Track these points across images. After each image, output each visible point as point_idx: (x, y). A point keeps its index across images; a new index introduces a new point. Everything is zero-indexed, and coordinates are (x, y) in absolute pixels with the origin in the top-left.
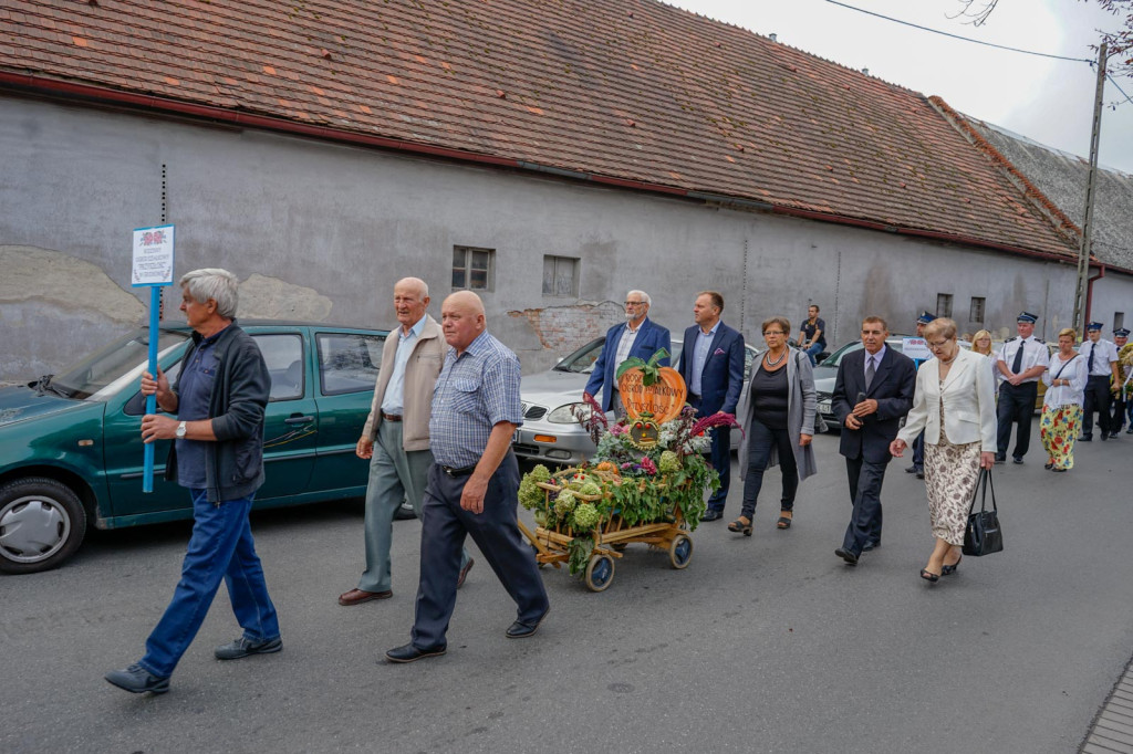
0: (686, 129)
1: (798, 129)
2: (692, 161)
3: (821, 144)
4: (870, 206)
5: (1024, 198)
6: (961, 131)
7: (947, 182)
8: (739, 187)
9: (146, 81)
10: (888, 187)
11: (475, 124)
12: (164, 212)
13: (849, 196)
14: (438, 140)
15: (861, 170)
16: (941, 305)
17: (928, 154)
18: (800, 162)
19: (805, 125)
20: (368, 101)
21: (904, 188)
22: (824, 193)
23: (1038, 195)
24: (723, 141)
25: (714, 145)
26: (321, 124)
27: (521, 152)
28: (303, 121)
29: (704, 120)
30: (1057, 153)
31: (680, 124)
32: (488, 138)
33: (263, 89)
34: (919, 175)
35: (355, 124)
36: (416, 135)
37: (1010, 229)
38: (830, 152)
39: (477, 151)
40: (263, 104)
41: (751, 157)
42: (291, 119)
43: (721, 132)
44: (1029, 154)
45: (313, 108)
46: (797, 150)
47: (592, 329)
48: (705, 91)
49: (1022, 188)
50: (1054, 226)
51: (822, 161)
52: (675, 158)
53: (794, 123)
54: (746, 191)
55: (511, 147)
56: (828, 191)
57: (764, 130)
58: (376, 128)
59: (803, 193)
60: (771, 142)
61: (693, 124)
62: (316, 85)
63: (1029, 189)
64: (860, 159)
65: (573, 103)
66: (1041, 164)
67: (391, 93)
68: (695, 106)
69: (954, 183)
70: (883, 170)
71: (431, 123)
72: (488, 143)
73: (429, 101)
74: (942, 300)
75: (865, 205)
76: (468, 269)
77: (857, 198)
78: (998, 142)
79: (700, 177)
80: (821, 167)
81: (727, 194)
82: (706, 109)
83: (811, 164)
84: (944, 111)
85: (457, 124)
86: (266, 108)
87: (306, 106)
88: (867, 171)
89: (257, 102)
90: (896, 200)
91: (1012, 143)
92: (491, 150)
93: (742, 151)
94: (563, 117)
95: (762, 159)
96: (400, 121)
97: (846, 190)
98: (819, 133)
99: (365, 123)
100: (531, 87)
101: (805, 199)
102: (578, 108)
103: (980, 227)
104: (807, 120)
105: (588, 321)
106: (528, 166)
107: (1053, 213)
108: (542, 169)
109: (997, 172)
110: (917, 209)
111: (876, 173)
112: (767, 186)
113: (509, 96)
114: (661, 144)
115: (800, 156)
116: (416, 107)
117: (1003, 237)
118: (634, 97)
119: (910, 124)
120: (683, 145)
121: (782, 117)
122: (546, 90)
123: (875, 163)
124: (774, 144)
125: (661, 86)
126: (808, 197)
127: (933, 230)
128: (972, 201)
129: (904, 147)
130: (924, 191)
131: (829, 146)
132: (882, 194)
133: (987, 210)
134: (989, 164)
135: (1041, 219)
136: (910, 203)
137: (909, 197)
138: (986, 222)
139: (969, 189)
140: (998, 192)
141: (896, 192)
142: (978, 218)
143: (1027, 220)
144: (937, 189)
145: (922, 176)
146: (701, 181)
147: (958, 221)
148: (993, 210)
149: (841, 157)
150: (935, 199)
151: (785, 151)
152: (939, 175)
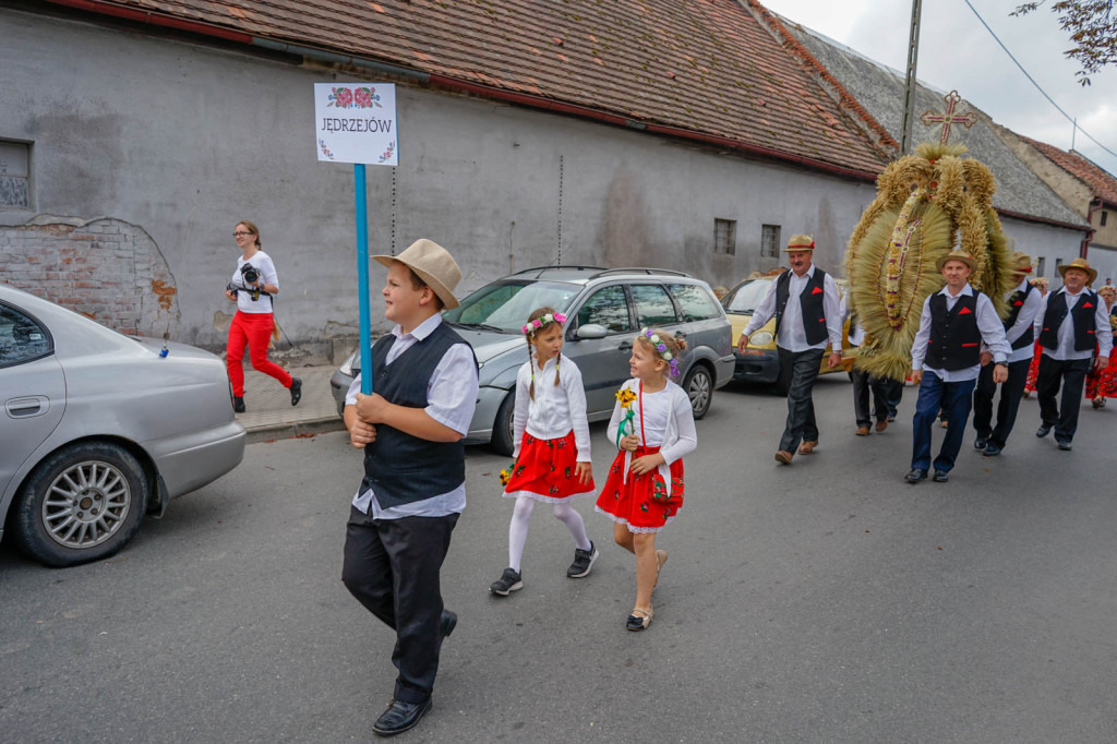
3: (559, 15)
4: (613, 94)
5: (838, 109)
6: (769, 30)
7: (739, 80)
8: (374, 45)
10: (649, 75)
13: (580, 78)
15: (611, 51)
16: (721, 235)
17: (721, 46)
18: (511, 29)
21: (673, 78)
23: (854, 106)
30: (884, 69)
34: (700, 67)
37: (814, 140)
38: (568, 24)
41: (420, 11)
44: (852, 66)
46: (513, 14)
47: (74, 266)
49: (836, 97)
50: (871, 142)
51: (551, 33)
56: (544, 68)
63: (843, 97)
64: (615, 39)
66: (865, 78)
69: (746, 82)
70: (647, 56)
74: (721, 227)
75: (602, 91)
77: (591, 81)
78: (815, 48)
80: (548, 39)
81: (342, 50)
83: (531, 34)
84: (751, 5)
88: (622, 53)
90: (657, 91)
91: (832, 51)
95: (443, 17)
97: (576, 70)
101: (497, 73)
103: (773, 134)
105: (64, 251)
107: (870, 127)
109: (809, 77)
110: (684, 105)
111: (635, 58)
112: (432, 49)
115: (513, 21)
117: (803, 148)
119: (704, 13)
123: (637, 46)
126: (503, 70)
127: (702, 131)
128: (768, 105)
129: (687, 35)
130: (704, 87)
131: (570, 18)
132: (637, 82)
133: (787, 116)
134: (798, 68)
135: (856, 132)
136: (677, 96)
137: (678, 91)
138: (783, 129)
139: (768, 91)
140: (807, 99)
141: (659, 82)
142: (773, 124)
143: (839, 133)
144: (724, 87)
145: (704, 69)
146: (295, 26)
147: (742, 124)
148: (795, 118)
149: (585, 32)
150: (717, 96)
151: (491, 12)
152: (730, 71)
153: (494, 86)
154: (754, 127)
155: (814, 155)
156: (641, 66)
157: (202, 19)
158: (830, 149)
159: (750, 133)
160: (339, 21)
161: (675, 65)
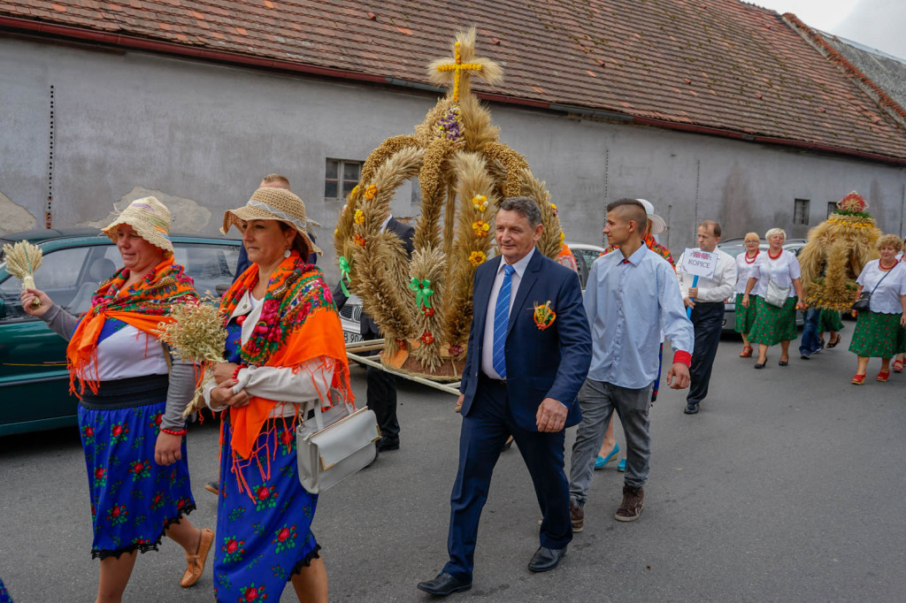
0: (549, 46)
1: (656, 45)
2: (554, 76)
3: (679, 59)
4: (727, 116)
5: (878, 107)
6: (815, 46)
7: (802, 93)
8: (600, 100)
9: (35, 7)
10: (745, 98)
11: (347, 44)
12: (52, 130)
13: (707, 107)
14: (310, 59)
15: (718, 83)
16: (798, 210)
17: (783, 67)
18: (659, 76)
19: (664, 41)
20: (245, 24)
21: (761, 98)
22: (682, 105)
23: (892, 104)
24: (585, 57)
25: (576, 61)
26: (199, 46)
27: (389, 69)
28: (181, 43)
29: (566, 38)
31: (542, 42)
32: (359, 57)
33: (145, 14)
34: (775, 87)
35: (231, 45)
36: (289, 55)
37: (865, 136)
38: (688, 66)
39: (347, 69)
40: (144, 27)
41: (611, 71)
42: (170, 41)
43: (583, 48)
44: (882, 66)
45: (192, 30)
46: (656, 64)
48: (568, 11)
49: (876, 98)
51: (680, 75)
52: (538, 73)
53: (653, 39)
54: (607, 104)
55: (380, 64)
56: (686, 103)
57: (625, 47)
58: (251, 49)
59: (662, 104)
60: (631, 57)
61: (556, 42)
62: (196, 10)
63: (882, 98)
64: (717, 72)
65: (440, 24)
66: (894, 75)
67: (268, 17)
68: (559, 25)
69: (808, 94)
70: (740, 83)
71: (304, 43)
72: (359, 61)
73: (303, 23)
74: (799, 205)
75: (723, 115)
76: (341, 180)
77: (715, 108)
78: (851, 55)
79: (562, 91)
80: (680, 80)
81: (589, 107)
82: (566, 27)
83: (671, 78)
84: (798, 26)
85: (330, 44)
86: (147, 31)
87: (185, 29)
88: (724, 84)
89: (139, 26)
90: (753, 110)
91: (864, 55)
92: (361, 68)
93: (603, 66)
94: (431, 37)
95: (622, 74)
96: (274, 42)
97: (704, 101)
98: (678, 49)
99: (240, 44)
100: (401, 9)
101: (665, 111)
102: (446, 28)
103: (836, 135)
104: (666, 37)
106: (396, 82)
108: (410, 84)
109: (851, 83)
110: (773, 119)
111: (733, 86)
112: (627, 98)
113: (379, 18)
114: (524, 61)
115: (659, 70)
116: (290, 29)
117: (859, 145)
118: (499, 17)
119: (765, 39)
120: (546, 62)
121: (642, 34)
122: (415, 12)
123: (732, 76)
124: (634, 59)
125: (525, 7)
126: (667, 108)
127: (790, 138)
128: (827, 111)
129: (760, 61)
130: (780, 102)
131: (687, 61)
132: (739, 105)
133: (841, 118)
134: (842, 76)
135: (895, 126)
136: (767, 113)
137: (766, 108)
138: (841, 130)
139: (824, 99)
140: (852, 102)
141: (753, 103)
142: (834, 126)
143: (882, 128)
144: (793, 100)
145: (778, 87)
146: (564, 94)
147: (812, 130)
148: (848, 120)
149: (699, 71)
150: (791, 109)
151: (645, 65)
152: (795, 87)
153: (666, 120)
154: (822, 131)
155: (868, 150)
156: (738, 92)
157: (527, 98)
158: (878, 143)
159: (820, 135)
160: (579, 87)
161: (758, 87)
